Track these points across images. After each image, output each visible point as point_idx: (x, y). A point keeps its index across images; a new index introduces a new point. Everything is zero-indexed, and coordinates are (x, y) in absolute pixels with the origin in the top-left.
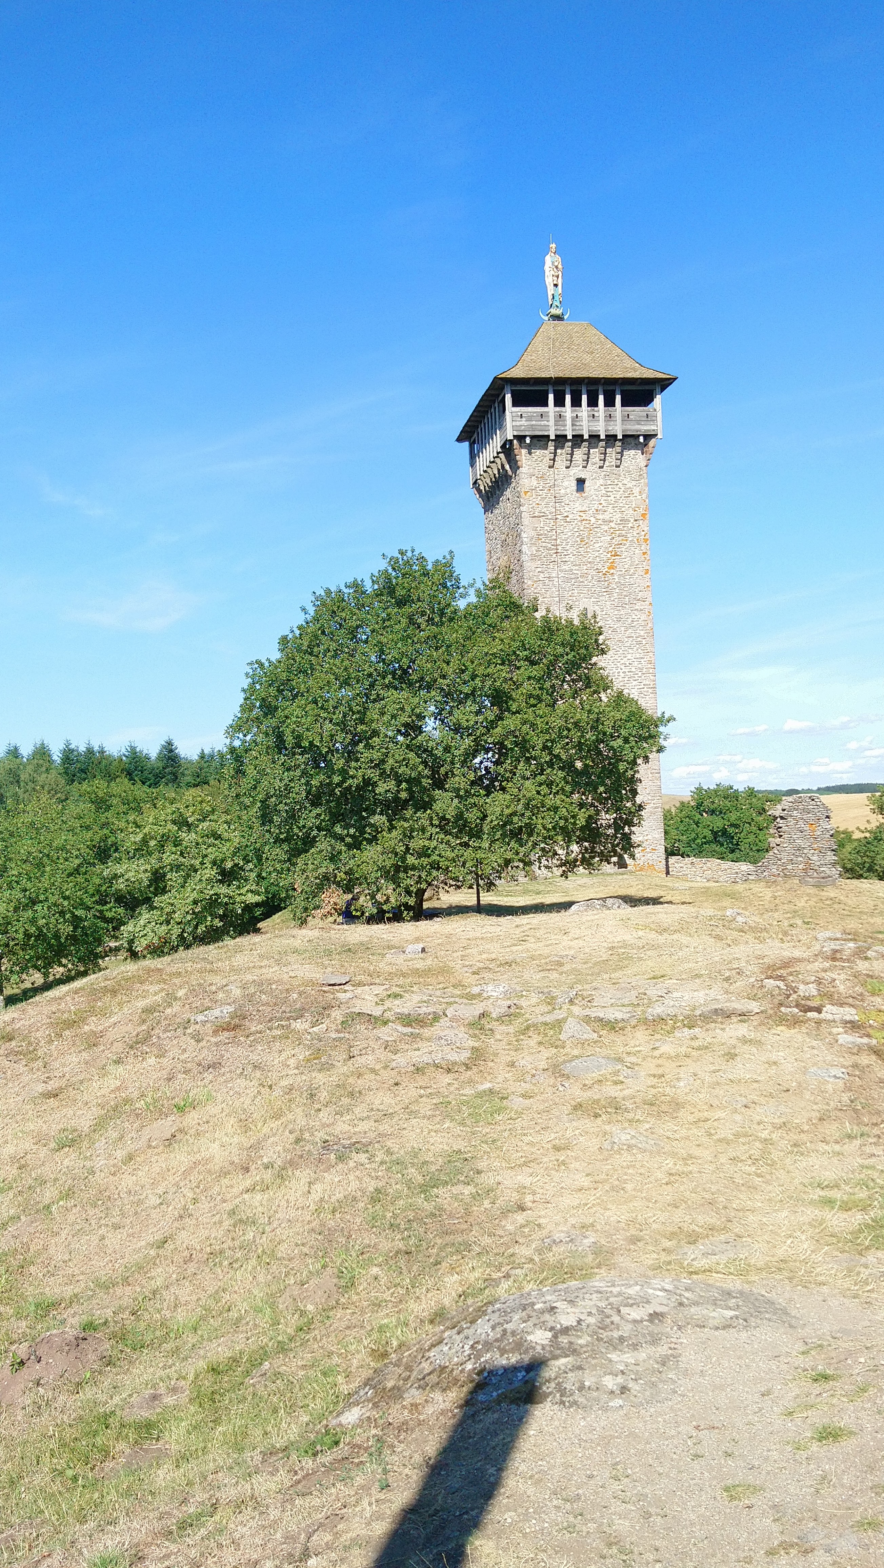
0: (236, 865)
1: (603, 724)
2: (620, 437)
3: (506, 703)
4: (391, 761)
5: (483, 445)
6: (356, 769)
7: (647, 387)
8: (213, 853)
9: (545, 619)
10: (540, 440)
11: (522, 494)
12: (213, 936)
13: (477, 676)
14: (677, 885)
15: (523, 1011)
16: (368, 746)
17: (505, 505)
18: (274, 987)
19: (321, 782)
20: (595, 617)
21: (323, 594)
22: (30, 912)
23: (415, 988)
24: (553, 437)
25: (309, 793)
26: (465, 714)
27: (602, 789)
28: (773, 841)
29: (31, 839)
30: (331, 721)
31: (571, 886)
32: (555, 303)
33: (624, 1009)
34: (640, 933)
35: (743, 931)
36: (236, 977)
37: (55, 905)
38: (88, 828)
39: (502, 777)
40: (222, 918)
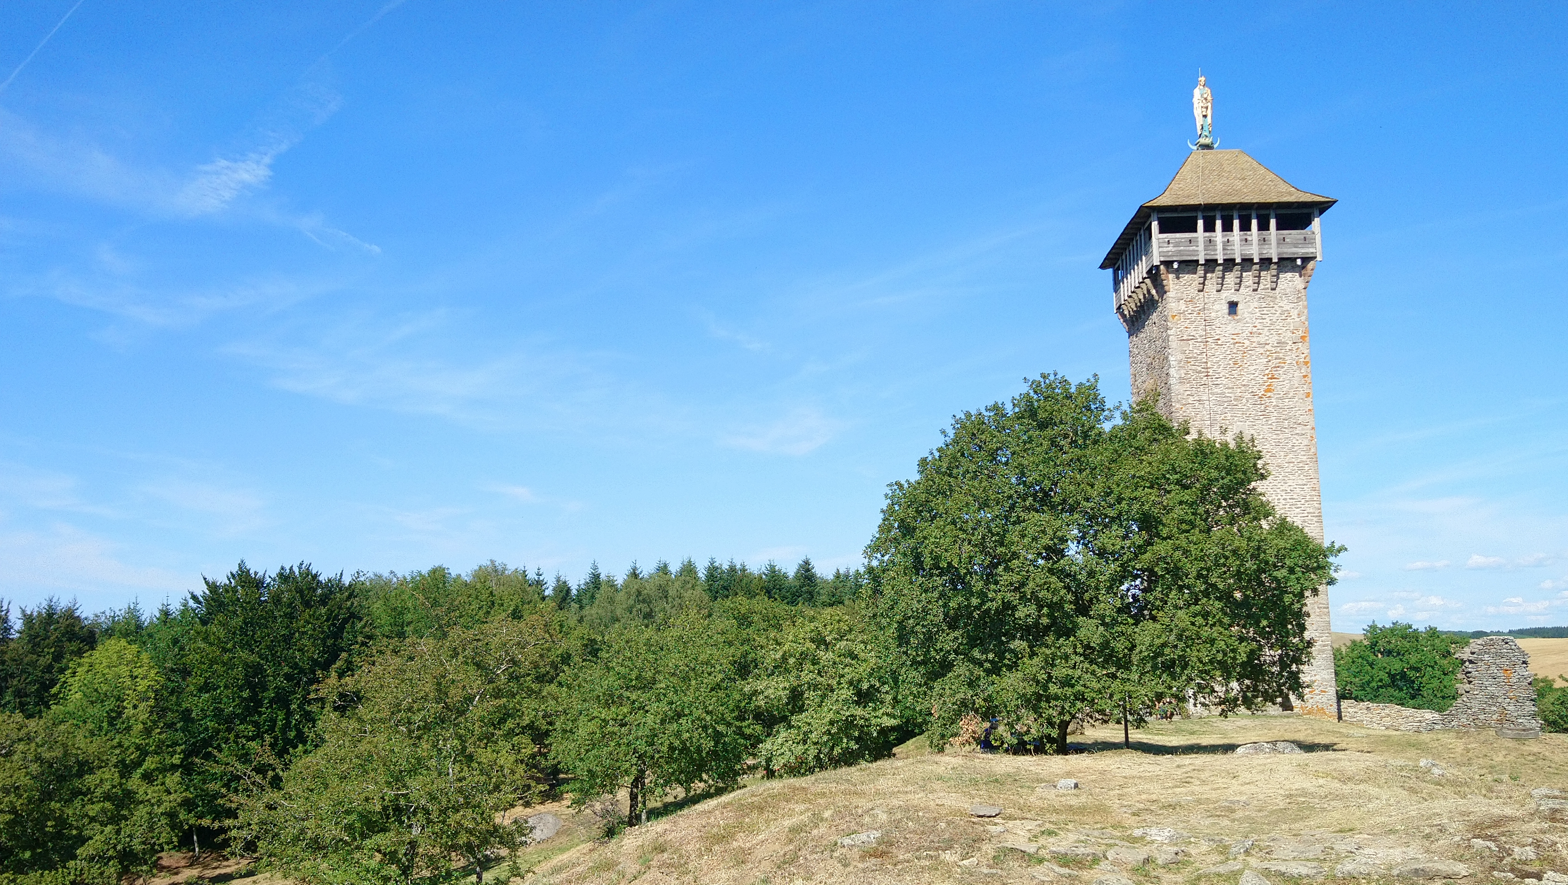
0: (872, 686)
1: (1265, 552)
2: (1275, 260)
3: (1156, 528)
4: (1031, 584)
5: (1127, 272)
6: (995, 591)
7: (1305, 211)
8: (850, 673)
9: (1198, 442)
10: (1189, 265)
11: (1170, 318)
12: (848, 759)
13: (1123, 499)
14: (1352, 732)
15: (1192, 859)
16: (1007, 569)
17: (1151, 328)
18: (920, 814)
19: (959, 604)
20: (1253, 440)
21: (963, 417)
22: (675, 725)
23: (1070, 827)
24: (1202, 262)
25: (946, 615)
26: (1111, 539)
27: (1264, 623)
28: (1462, 687)
29: (679, 652)
30: (969, 543)
31: (1230, 728)
32: (1205, 133)
33: (1308, 864)
34: (1321, 781)
35: (1439, 785)
36: (881, 801)
37: (698, 719)
38: (730, 644)
39: (1153, 605)
40: (858, 740)
